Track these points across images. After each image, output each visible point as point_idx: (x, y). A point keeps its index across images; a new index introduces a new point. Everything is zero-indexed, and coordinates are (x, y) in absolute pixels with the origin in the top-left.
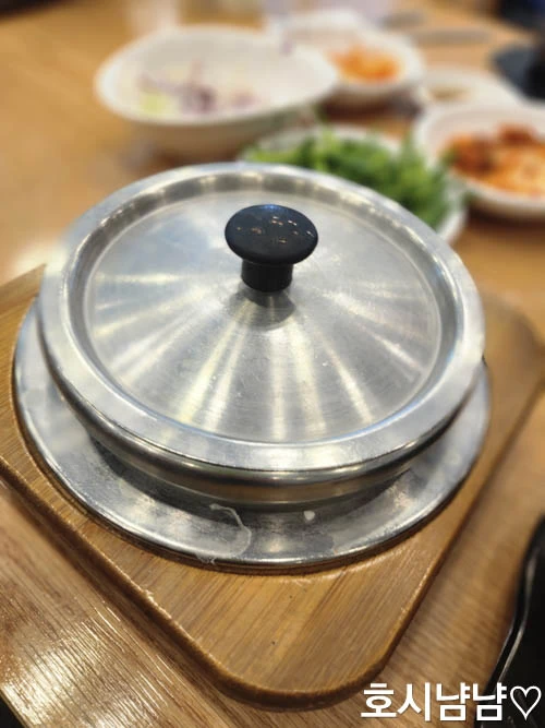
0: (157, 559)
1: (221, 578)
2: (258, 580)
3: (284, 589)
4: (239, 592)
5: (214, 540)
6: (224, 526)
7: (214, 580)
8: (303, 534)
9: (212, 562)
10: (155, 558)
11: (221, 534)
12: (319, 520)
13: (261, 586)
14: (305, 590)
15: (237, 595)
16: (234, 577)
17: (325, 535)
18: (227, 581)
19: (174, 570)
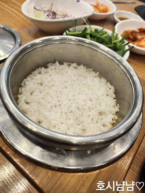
0: (38, 167)
1: (59, 174)
2: (72, 174)
3: (80, 177)
4: (66, 179)
5: (57, 161)
6: (61, 156)
7: (57, 174)
8: (87, 158)
9: (57, 168)
10: (37, 166)
11: (60, 159)
12: (92, 153)
13: (73, 177)
14: (87, 178)
15: (65, 180)
16: (64, 173)
17: (94, 159)
18: (62, 175)
19: (44, 171)
